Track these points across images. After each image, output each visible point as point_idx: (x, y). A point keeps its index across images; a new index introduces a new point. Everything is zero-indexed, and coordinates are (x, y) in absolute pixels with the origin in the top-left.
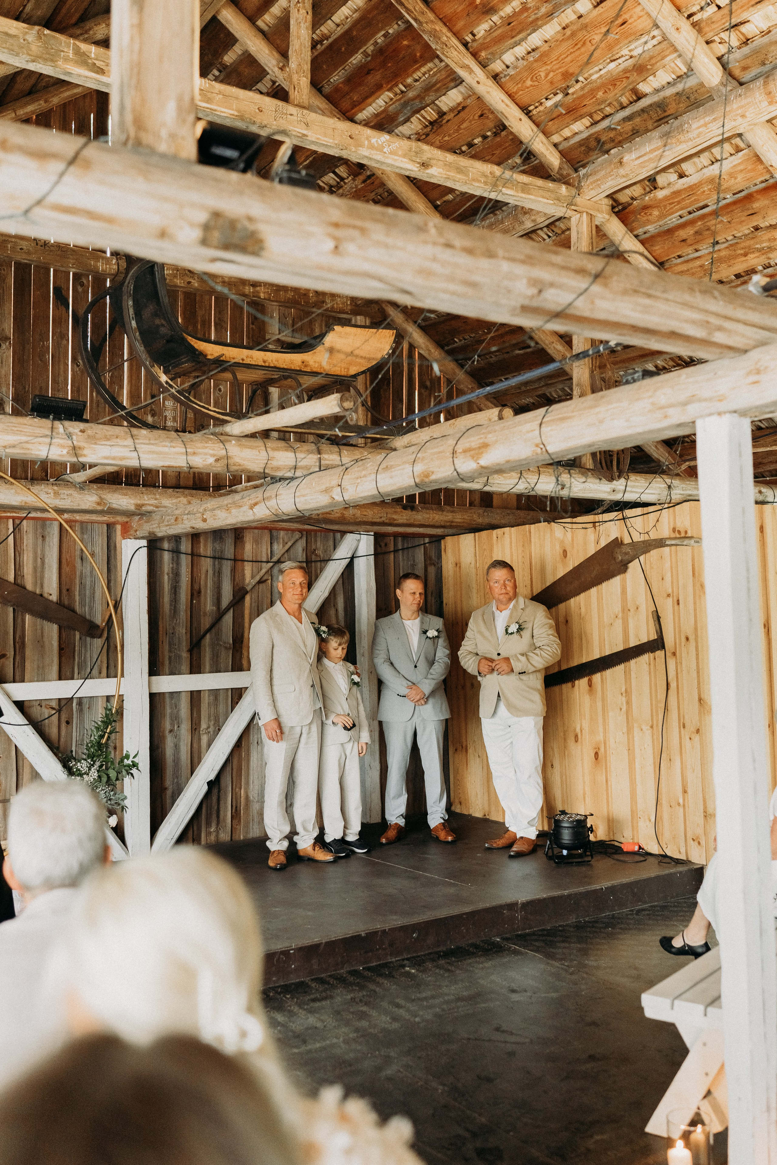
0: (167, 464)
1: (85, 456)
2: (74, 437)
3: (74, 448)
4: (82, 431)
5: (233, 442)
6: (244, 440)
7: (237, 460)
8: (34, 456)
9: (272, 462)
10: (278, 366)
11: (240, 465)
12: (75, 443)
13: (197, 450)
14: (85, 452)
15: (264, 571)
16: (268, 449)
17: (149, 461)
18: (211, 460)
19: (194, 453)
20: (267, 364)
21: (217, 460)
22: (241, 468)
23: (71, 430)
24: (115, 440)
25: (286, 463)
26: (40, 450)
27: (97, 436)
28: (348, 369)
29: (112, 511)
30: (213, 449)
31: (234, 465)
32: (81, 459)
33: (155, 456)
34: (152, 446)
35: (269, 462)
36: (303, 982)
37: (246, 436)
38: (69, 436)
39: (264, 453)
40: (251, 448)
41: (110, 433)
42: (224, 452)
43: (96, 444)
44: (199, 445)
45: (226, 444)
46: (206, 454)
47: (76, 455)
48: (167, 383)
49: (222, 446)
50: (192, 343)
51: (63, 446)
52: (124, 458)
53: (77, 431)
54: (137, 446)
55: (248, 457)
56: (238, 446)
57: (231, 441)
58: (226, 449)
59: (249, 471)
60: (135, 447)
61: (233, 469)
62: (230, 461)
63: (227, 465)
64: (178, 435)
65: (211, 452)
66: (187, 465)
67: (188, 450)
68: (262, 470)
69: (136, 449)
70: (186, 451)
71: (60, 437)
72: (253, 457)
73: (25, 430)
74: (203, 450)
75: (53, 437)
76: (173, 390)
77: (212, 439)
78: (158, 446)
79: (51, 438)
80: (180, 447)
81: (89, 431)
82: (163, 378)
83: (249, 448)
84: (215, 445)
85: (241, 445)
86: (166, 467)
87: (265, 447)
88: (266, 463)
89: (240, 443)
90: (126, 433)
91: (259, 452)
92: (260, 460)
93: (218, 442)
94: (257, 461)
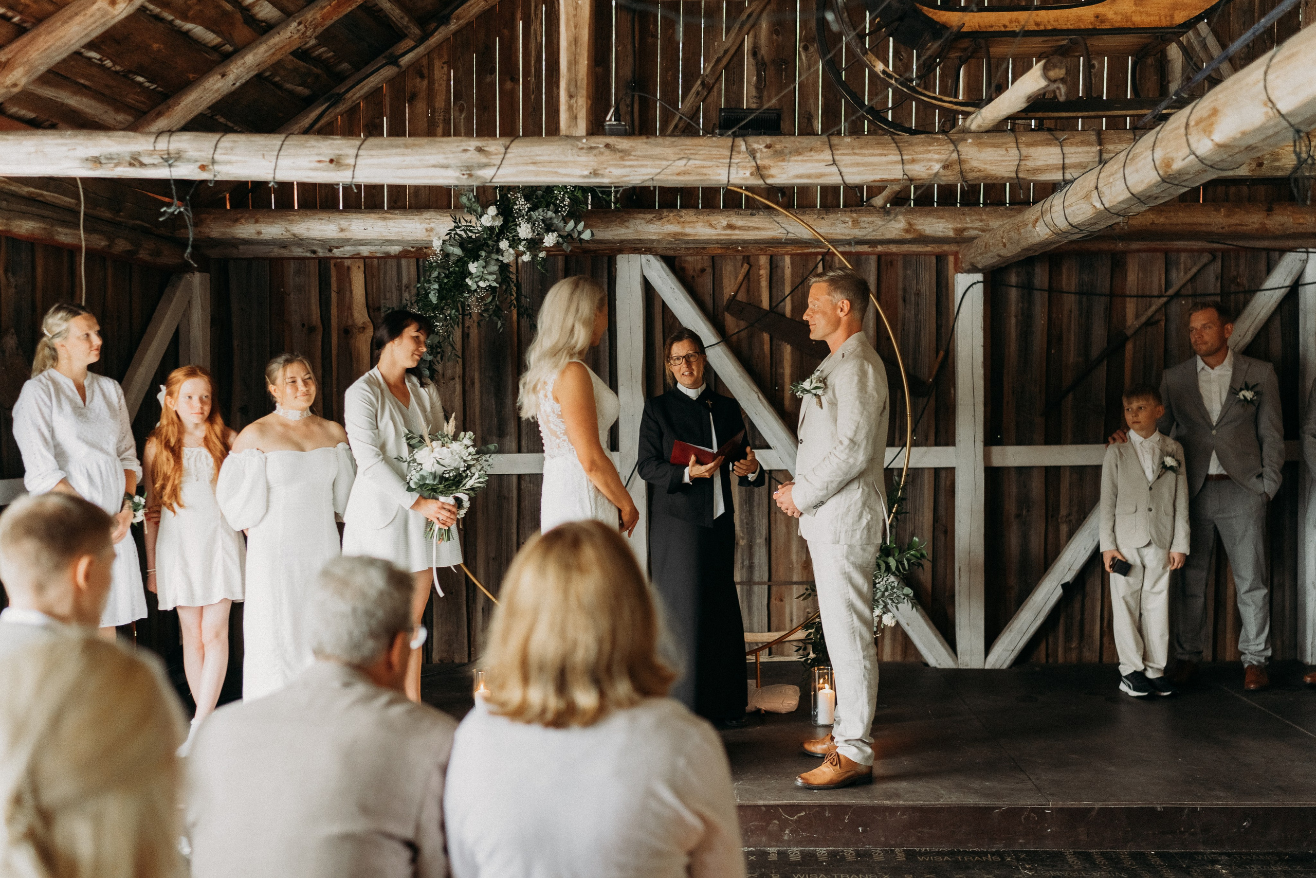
0: (878, 177)
1: (772, 176)
2: (758, 155)
3: (758, 168)
4: (768, 147)
5: (970, 141)
6: (985, 136)
7: (975, 164)
8: (714, 182)
9: (1027, 163)
10: (1059, 27)
11: (980, 171)
12: (759, 162)
13: (915, 157)
14: (772, 171)
15: (1154, 308)
16: (1021, 146)
17: (855, 176)
18: (937, 167)
19: (913, 161)
20: (1042, 28)
21: (945, 167)
22: (982, 174)
23: (755, 146)
24: (808, 154)
25: (1050, 162)
26: (719, 175)
27: (787, 151)
28: (1172, 17)
29: (923, 239)
30: (939, 153)
31: (973, 171)
32: (769, 181)
33: (862, 168)
34: (856, 157)
35: (1023, 163)
36: (1061, 853)
37: (987, 132)
38: (752, 154)
39: (1014, 152)
40: (994, 146)
41: (804, 145)
42: (955, 155)
43: (784, 160)
44: (921, 149)
45: (958, 144)
46: (930, 160)
47: (762, 177)
48: (884, 72)
49: (952, 147)
50: (930, 15)
51: (744, 167)
52: (821, 176)
53: (762, 147)
54: (836, 158)
55: (991, 158)
56: (977, 145)
57: (966, 140)
58: (958, 151)
59: (997, 178)
60: (834, 160)
61: (971, 176)
62: (966, 167)
63: (961, 172)
64: (893, 139)
65: (936, 157)
66: (905, 177)
67: (905, 157)
68: (1014, 175)
69: (834, 163)
70: (902, 159)
71: (741, 156)
72: (999, 158)
73: (701, 152)
74: (925, 156)
75: (733, 157)
76: (893, 82)
77: (939, 139)
78: (864, 155)
79: (731, 158)
80: (894, 155)
81: (777, 146)
82: (879, 67)
83: (991, 147)
84: (942, 148)
85: (980, 143)
86: (878, 181)
87: (1017, 143)
88: (1018, 165)
89: (979, 141)
90: (823, 143)
91: (1007, 150)
92: (1010, 161)
93: (947, 143)
94: (1007, 163)
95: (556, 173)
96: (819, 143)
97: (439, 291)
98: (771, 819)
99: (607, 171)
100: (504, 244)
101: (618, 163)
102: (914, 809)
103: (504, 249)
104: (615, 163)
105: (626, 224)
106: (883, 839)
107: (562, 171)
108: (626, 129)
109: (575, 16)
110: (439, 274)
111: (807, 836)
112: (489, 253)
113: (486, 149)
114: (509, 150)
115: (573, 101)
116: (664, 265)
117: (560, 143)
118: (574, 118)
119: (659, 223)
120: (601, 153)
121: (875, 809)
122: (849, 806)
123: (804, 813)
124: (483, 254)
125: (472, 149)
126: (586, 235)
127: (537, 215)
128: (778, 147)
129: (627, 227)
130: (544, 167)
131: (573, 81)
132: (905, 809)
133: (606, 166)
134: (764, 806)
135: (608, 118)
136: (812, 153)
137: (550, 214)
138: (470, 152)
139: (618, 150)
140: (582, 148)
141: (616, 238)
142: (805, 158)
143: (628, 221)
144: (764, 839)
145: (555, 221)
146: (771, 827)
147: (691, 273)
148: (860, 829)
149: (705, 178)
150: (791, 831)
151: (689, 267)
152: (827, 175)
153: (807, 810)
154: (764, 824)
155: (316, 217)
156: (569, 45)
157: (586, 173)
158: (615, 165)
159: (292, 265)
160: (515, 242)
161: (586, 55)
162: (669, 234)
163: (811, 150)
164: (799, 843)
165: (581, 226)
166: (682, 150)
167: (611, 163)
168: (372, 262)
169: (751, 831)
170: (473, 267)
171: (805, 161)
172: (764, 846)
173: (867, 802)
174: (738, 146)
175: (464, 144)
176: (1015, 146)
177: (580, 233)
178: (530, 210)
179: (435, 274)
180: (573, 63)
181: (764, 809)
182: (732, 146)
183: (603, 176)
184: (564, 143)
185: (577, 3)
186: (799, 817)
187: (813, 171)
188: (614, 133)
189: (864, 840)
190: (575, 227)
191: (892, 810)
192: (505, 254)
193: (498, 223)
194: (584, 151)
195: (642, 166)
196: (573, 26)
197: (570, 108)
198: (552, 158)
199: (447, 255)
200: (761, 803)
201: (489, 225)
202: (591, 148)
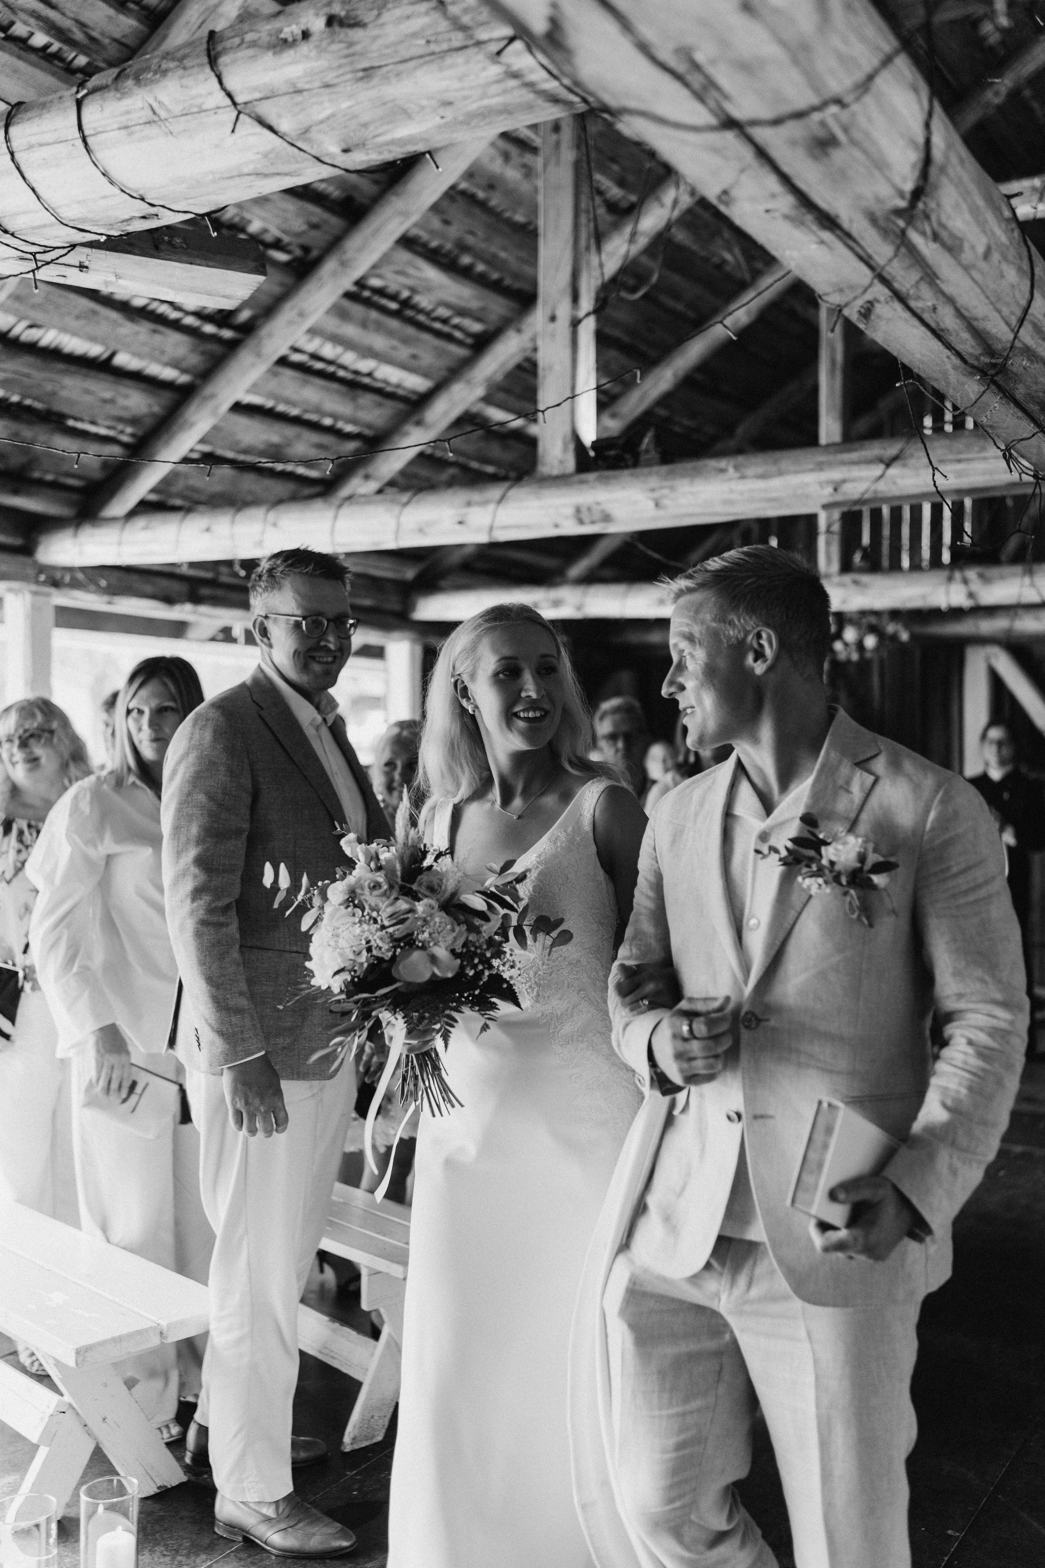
96: (1020, 570)
108: (867, 567)
116: (1009, 654)
118: (829, 559)
126: (904, 636)
128: (989, 576)
135: (855, 561)
136: (1015, 579)
139: (861, 584)
142: (1007, 583)
149: (929, 602)
152: (1029, 595)
160: (846, 645)
163: (1013, 576)
171: (1008, 586)
174: (955, 578)
182: (949, 578)
187: (1017, 593)
188: (861, 570)
197: (827, 553)
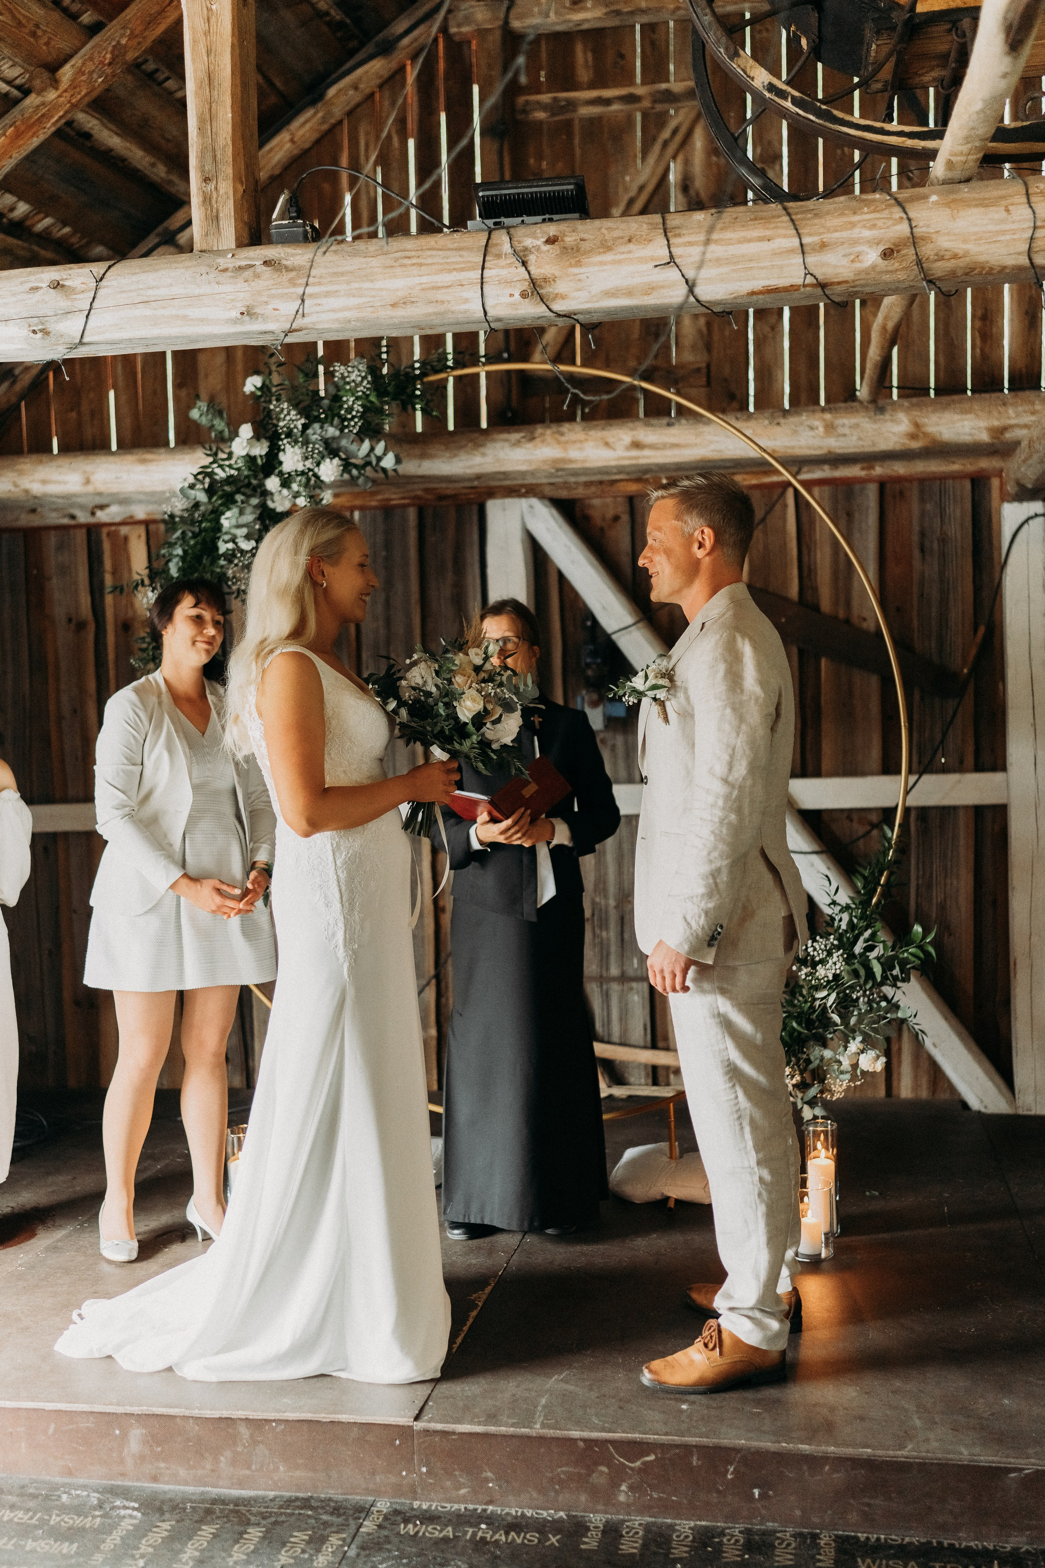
0: (758, 284)
1: (563, 297)
2: (532, 259)
3: (533, 282)
4: (551, 241)
5: (934, 198)
6: (964, 188)
7: (944, 243)
11: (955, 256)
12: (534, 271)
13: (826, 237)
14: (560, 287)
16: (1033, 199)
17: (718, 287)
18: (872, 257)
19: (823, 246)
21: (887, 254)
22: (961, 263)
23: (528, 242)
24: (624, 249)
26: (466, 301)
27: (585, 246)
30: (874, 227)
31: (941, 258)
32: (558, 306)
33: (724, 269)
34: (715, 247)
35: (1039, 234)
37: (967, 174)
38: (523, 256)
39: (1022, 212)
40: (984, 204)
41: (616, 234)
42: (905, 229)
43: (579, 264)
45: (908, 206)
46: (855, 242)
47: (543, 299)
49: (897, 213)
51: (508, 283)
52: (650, 289)
53: (540, 242)
54: (677, 250)
55: (976, 229)
56: (948, 205)
57: (925, 197)
58: (909, 220)
59: (991, 269)
60: (671, 256)
61: (939, 268)
62: (927, 250)
63: (919, 262)
64: (785, 209)
65: (867, 234)
66: (810, 280)
67: (806, 240)
68: (1024, 261)
69: (672, 260)
70: (802, 245)
71: (502, 262)
72: (992, 227)
73: (429, 261)
74: (845, 234)
75: (487, 265)
76: (788, 104)
77: (874, 200)
78: (729, 242)
79: (483, 268)
80: (785, 236)
81: (567, 239)
82: (760, 77)
83: (976, 206)
84: (877, 215)
85: (954, 201)
86: (760, 293)
87: (1028, 194)
88: (1032, 238)
89: (952, 197)
90: (653, 227)
91: (1007, 210)
92: (1014, 232)
93: (891, 206)
94: (1008, 237)
95: (185, 317)
96: (645, 226)
97: (183, 558)
98: (596, 1464)
99: (270, 307)
100: (272, 483)
101: (287, 291)
102: (855, 1462)
103: (273, 491)
104: (280, 291)
105: (482, 450)
106: (798, 1513)
107: (194, 313)
108: (306, 232)
109: (207, 33)
110: (183, 533)
111: (660, 1499)
112: (249, 497)
113: (66, 283)
114: (103, 283)
115: (211, 186)
116: (554, 512)
117: (187, 264)
118: (214, 219)
119: (530, 445)
120: (257, 276)
121: (782, 1458)
122: (736, 1450)
123: (652, 1457)
124: (239, 498)
125: (44, 285)
126: (388, 462)
127: (315, 433)
128: (570, 240)
129: (483, 455)
130: (165, 308)
131: (210, 151)
132: (840, 1461)
133: (266, 299)
134: (584, 1440)
135: (274, 216)
136: (631, 246)
137: (332, 431)
138: (41, 291)
139: (286, 267)
140: (225, 270)
141: (468, 471)
142: (619, 257)
143: (482, 445)
144: (583, 1498)
145: (344, 443)
146: (595, 1479)
147: (599, 522)
148: (756, 1492)
149: (441, 308)
150: (631, 1488)
151: (596, 514)
152: (663, 287)
153: (659, 1451)
154: (583, 1471)
155: (54, 464)
156: (200, 86)
157: (235, 314)
158: (282, 296)
159: (52, 540)
160: (284, 478)
161: (228, 101)
162: (544, 462)
163: (630, 241)
164: (644, 1509)
165: (380, 448)
166: (396, 259)
167: (273, 292)
168: (158, 529)
169: (561, 1482)
170: (228, 520)
171: (619, 262)
172: (585, 1511)
173: (767, 1444)
174: (496, 245)
175: (32, 278)
176: (1025, 200)
177: (379, 459)
178: (305, 427)
179: (178, 533)
180: (208, 118)
181: (581, 1444)
182: (486, 246)
183: (265, 319)
184: (195, 263)
185: (209, 10)
186: (644, 1463)
187: (637, 280)
188: (286, 240)
189: (764, 1512)
190: (372, 449)
191: (814, 1462)
192: (276, 497)
193: (260, 450)
194: (229, 274)
195: (327, 294)
196: (204, 51)
197: (207, 200)
198: (175, 291)
199: (197, 505)
200: (575, 1434)
201: (244, 453)
202: (240, 268)
